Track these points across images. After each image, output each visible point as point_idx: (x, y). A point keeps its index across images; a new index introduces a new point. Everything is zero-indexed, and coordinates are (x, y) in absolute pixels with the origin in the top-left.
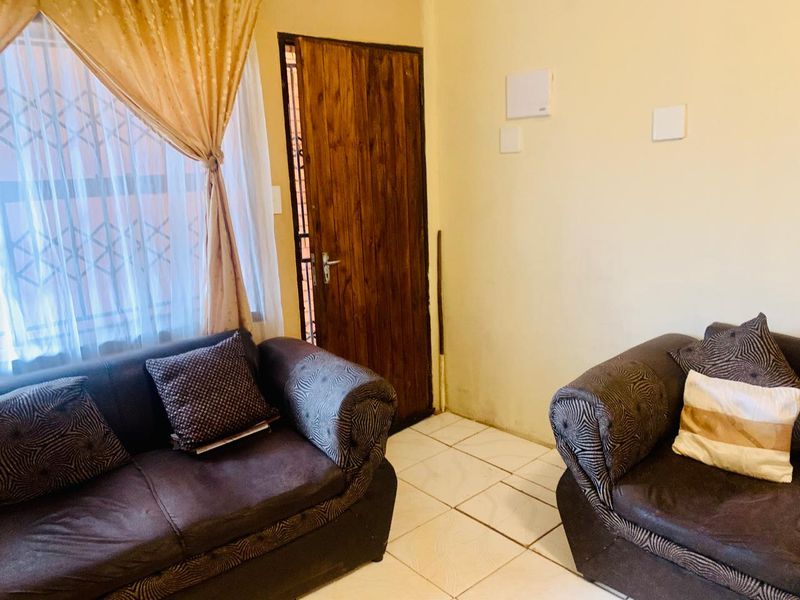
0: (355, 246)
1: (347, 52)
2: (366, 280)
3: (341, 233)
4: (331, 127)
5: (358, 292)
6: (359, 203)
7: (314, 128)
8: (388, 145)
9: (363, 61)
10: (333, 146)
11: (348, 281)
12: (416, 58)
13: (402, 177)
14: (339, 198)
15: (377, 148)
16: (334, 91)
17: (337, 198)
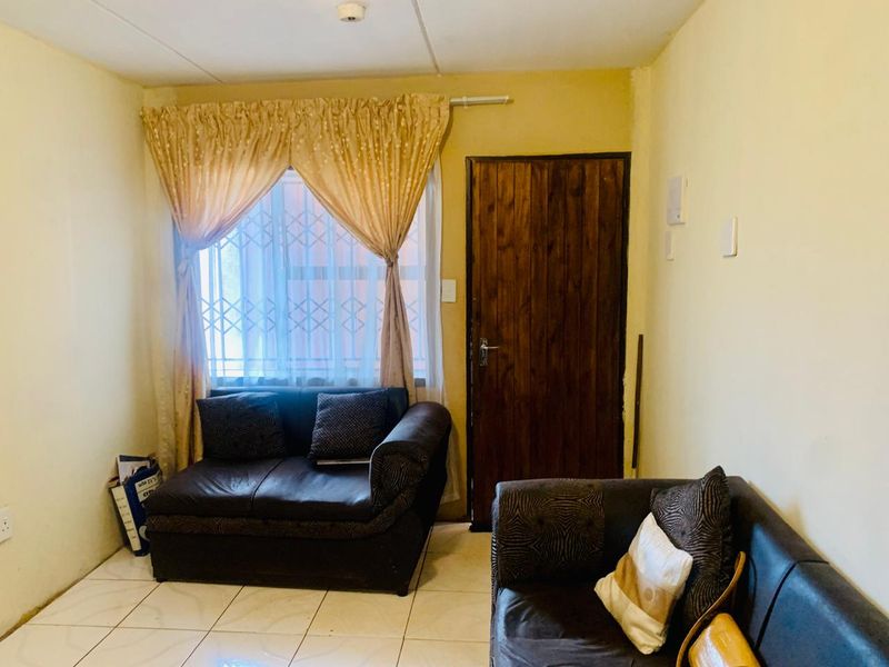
0: (521, 338)
1: (526, 167)
2: (533, 371)
3: (505, 323)
4: (500, 232)
5: (521, 380)
6: (529, 299)
7: (481, 233)
8: (572, 248)
9: (546, 172)
10: (501, 249)
11: (510, 367)
12: (620, 163)
13: (590, 278)
14: (505, 293)
15: (558, 251)
16: (507, 201)
17: (503, 292)
